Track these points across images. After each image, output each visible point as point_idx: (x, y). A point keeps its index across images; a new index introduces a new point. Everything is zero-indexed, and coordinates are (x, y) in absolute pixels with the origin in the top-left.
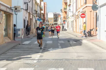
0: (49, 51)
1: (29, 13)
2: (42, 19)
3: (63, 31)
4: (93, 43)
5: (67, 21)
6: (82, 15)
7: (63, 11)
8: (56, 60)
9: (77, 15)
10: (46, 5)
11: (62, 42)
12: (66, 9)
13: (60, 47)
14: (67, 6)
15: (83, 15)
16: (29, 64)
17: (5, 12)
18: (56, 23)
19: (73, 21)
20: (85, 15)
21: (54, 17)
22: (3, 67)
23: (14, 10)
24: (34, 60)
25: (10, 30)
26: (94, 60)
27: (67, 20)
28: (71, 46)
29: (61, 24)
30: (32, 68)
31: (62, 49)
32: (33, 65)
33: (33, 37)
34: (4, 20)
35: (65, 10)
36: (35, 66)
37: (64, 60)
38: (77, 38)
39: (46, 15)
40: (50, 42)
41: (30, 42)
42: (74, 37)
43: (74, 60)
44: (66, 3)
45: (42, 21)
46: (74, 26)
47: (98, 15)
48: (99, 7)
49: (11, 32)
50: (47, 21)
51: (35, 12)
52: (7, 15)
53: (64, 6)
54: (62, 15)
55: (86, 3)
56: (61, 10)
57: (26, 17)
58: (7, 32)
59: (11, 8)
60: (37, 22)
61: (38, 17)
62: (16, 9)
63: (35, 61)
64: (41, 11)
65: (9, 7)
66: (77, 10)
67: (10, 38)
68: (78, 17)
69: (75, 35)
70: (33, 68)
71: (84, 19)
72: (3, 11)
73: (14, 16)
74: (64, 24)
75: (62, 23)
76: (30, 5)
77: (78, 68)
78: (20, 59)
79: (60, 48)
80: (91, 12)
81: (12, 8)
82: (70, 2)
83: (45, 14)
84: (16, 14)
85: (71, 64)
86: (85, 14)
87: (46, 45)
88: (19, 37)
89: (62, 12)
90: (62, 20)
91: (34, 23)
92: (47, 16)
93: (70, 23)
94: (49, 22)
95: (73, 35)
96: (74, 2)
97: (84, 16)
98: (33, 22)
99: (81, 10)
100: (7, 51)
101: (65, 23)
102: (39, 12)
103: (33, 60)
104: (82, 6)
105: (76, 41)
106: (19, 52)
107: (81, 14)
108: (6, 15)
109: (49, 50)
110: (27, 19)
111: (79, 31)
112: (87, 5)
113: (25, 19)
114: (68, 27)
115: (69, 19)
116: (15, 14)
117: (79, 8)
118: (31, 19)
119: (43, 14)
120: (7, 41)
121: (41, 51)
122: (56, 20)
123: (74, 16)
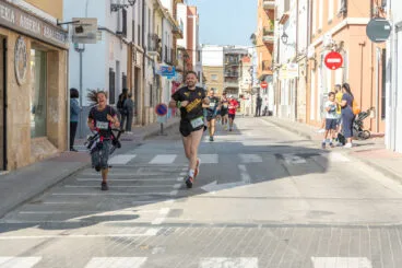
0: (204, 192)
1: (131, 46)
2: (179, 71)
3: (258, 119)
4: (369, 164)
5: (275, 80)
6: (330, 56)
7: (260, 42)
8: (230, 226)
9: (311, 59)
10: (194, 17)
11: (256, 158)
12: (271, 33)
13: (246, 177)
14: (276, 22)
15: (334, 58)
16: (128, 242)
17: (36, 41)
18: (232, 85)
19: (297, 79)
20: (339, 57)
21: (225, 61)
22: (27, 254)
23: (70, 35)
24: (148, 225)
25: (56, 108)
26: (370, 227)
27: (275, 74)
28: (287, 173)
29: (251, 92)
31: (252, 185)
32: (143, 245)
33: (146, 138)
34: (32, 74)
35: (268, 38)
36: (151, 248)
37: (260, 228)
38: (310, 144)
39: (194, 54)
40: (212, 159)
41: (134, 156)
42: (297, 140)
43: (299, 226)
44: (271, 12)
45: (178, 77)
46: (302, 98)
47: (390, 60)
48: (394, 28)
49: (60, 119)
51: (153, 44)
52: (43, 53)
53: (262, 22)
54: (257, 56)
55: (345, 13)
56: (253, 36)
57: (118, 63)
58: (46, 120)
59: (58, 27)
60: (158, 83)
61: (164, 64)
62: (79, 30)
63: (152, 232)
64: (175, 39)
65: (53, 20)
66: (310, 38)
67: (55, 143)
68: (316, 64)
69: (302, 135)
70: (145, 259)
71: (339, 72)
72: (27, 36)
73: (73, 56)
74: (262, 91)
75: (255, 86)
76: (133, 14)
77: (313, 258)
78: (94, 221)
79: (247, 183)
80: (364, 45)
81: (65, 27)
82: (287, 7)
83: (190, 50)
84: (80, 51)
85: (287, 241)
86: (341, 53)
89: (255, 43)
90: (257, 73)
91: (147, 86)
92: (199, 59)
93: (285, 87)
94: (204, 80)
95: (296, 132)
96: (300, 8)
97: (338, 60)
98: (144, 81)
99: (327, 39)
100: (42, 193)
101: (266, 88)
102: (167, 42)
103: (143, 228)
104: (330, 22)
105: (307, 154)
106: (91, 197)
107: (326, 52)
108: (39, 53)
109: (204, 188)
110: (124, 69)
111: (319, 119)
112: (349, 20)
113: (115, 71)
114: (277, 101)
115: (280, 70)
116: (77, 49)
117: (320, 31)
118: (137, 69)
119: (183, 50)
120: (43, 152)
121: (174, 193)
122: (234, 73)
123: (301, 62)
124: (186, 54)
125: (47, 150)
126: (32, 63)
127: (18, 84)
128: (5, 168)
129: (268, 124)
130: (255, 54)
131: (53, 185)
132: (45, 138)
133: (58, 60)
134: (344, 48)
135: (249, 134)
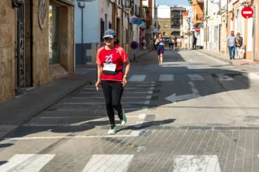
0: (170, 102)
1: (114, 4)
2: (144, 21)
5: (205, 27)
6: (244, 10)
7: (196, 3)
8: (191, 128)
9: (230, 12)
11: (199, 77)
13: (195, 90)
16: (119, 142)
18: (176, 30)
19: (220, 25)
20: (250, 10)
21: (171, 15)
24: (132, 128)
25: (67, 47)
27: (205, 23)
29: (189, 34)
30: (127, 153)
32: (130, 144)
34: (50, 23)
36: (136, 146)
37: (213, 130)
38: (232, 67)
39: (153, 10)
40: (170, 78)
42: (223, 65)
43: (241, 128)
45: (143, 25)
46: (223, 38)
49: (70, 53)
50: (155, 25)
51: (128, 4)
52: (57, 8)
57: (106, 15)
58: (59, 53)
60: (131, 28)
61: (134, 17)
63: (135, 133)
64: (141, 1)
67: (65, 67)
68: (233, 15)
69: (226, 61)
71: (251, 19)
73: (77, 11)
74: (196, 33)
75: (191, 30)
79: (196, 95)
83: (150, 8)
84: (82, 7)
85: (235, 140)
86: (252, 7)
87: (159, 84)
88: (88, 63)
89: (191, 3)
90: (193, 22)
91: (125, 30)
92: (156, 13)
93: (212, 30)
94: (159, 27)
95: (221, 59)
97: (250, 12)
98: (122, 27)
100: (57, 102)
101: (198, 31)
102: (137, 2)
103: (129, 131)
106: (90, 106)
107: (241, 8)
108: (55, 8)
109: (168, 98)
110: (110, 19)
113: (104, 20)
114: (206, 39)
115: (208, 20)
116: (80, 6)
118: (118, 19)
119: (146, 7)
120: (58, 74)
121: (148, 102)
122: (177, 22)
123: (223, 14)
124: (148, 10)
125: (60, 73)
126: (50, 15)
127: (41, 29)
128: (32, 86)
129: (202, 54)
130: (191, 11)
131: (64, 97)
132: (59, 64)
133: (67, 13)
134: (254, 4)
135: (191, 61)
